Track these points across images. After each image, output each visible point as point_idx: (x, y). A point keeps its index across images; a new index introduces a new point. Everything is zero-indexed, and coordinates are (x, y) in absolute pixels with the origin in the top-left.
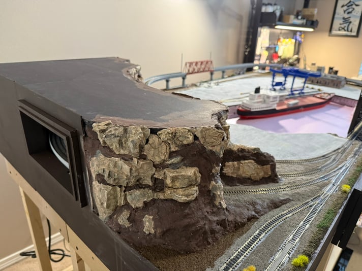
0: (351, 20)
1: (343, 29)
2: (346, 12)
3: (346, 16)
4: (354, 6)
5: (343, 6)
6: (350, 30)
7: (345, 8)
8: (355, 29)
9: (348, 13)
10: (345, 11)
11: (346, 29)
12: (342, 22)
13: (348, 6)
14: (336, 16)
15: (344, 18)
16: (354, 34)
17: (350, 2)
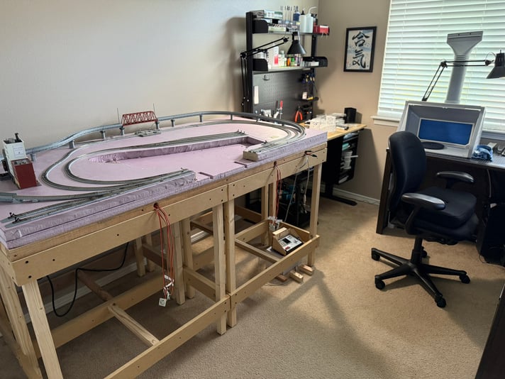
0: (364, 53)
1: (357, 63)
2: (358, 44)
3: (358, 49)
4: (364, 38)
5: (353, 38)
6: (363, 64)
7: (356, 40)
8: (368, 64)
9: (360, 45)
10: (356, 44)
11: (359, 62)
12: (355, 56)
13: (359, 38)
14: (349, 49)
15: (356, 52)
16: (368, 68)
17: (360, 33)
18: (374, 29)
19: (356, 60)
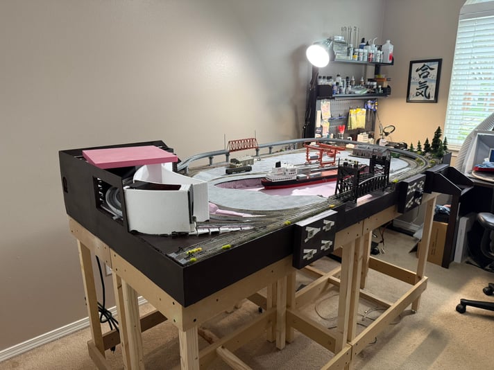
0: (428, 84)
1: (421, 94)
2: (422, 76)
3: (422, 80)
4: (429, 70)
5: (417, 71)
6: (427, 95)
7: (420, 72)
8: (433, 94)
9: (424, 77)
10: (420, 76)
11: (423, 93)
12: (418, 88)
13: (423, 70)
14: (412, 81)
15: (420, 83)
16: (432, 99)
17: (424, 66)
18: (440, 61)
19: (420, 91)
